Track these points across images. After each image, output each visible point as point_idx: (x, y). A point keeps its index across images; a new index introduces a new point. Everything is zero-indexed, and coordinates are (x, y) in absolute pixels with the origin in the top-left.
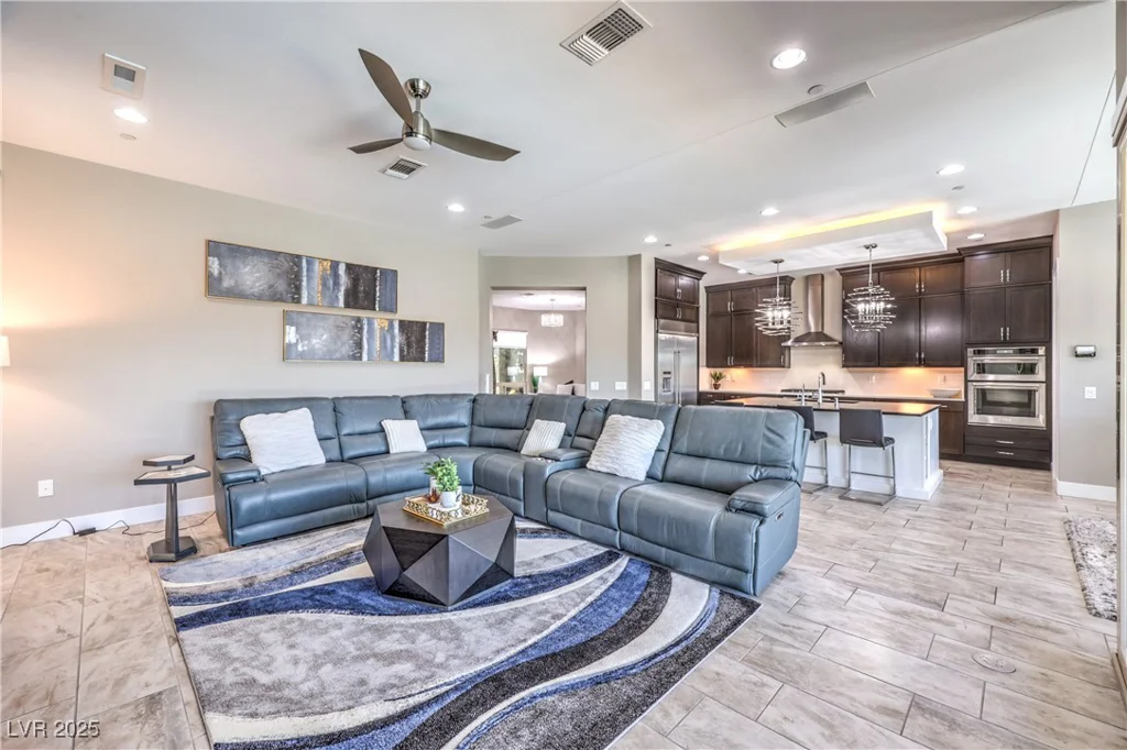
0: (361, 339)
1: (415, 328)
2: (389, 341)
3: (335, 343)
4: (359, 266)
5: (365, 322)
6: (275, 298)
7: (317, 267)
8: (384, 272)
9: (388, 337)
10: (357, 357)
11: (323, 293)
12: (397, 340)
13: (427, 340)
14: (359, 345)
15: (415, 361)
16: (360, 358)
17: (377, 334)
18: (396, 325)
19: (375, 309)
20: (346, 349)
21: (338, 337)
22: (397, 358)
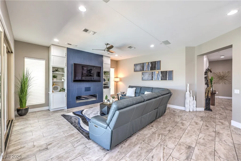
0: (153, 76)
1: (164, 73)
2: (158, 76)
3: (149, 77)
4: (153, 62)
5: (154, 73)
6: (141, 71)
7: (146, 64)
8: (157, 61)
9: (158, 75)
10: (152, 79)
11: (147, 69)
12: (160, 76)
13: (168, 75)
14: (153, 77)
15: (165, 80)
16: (153, 80)
17: (156, 75)
18: (160, 72)
19: (156, 70)
20: (150, 78)
21: (149, 76)
22: (160, 79)
